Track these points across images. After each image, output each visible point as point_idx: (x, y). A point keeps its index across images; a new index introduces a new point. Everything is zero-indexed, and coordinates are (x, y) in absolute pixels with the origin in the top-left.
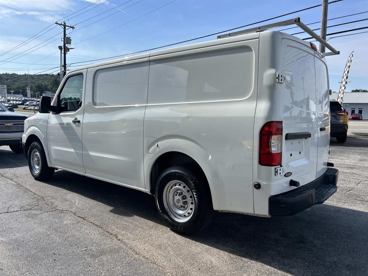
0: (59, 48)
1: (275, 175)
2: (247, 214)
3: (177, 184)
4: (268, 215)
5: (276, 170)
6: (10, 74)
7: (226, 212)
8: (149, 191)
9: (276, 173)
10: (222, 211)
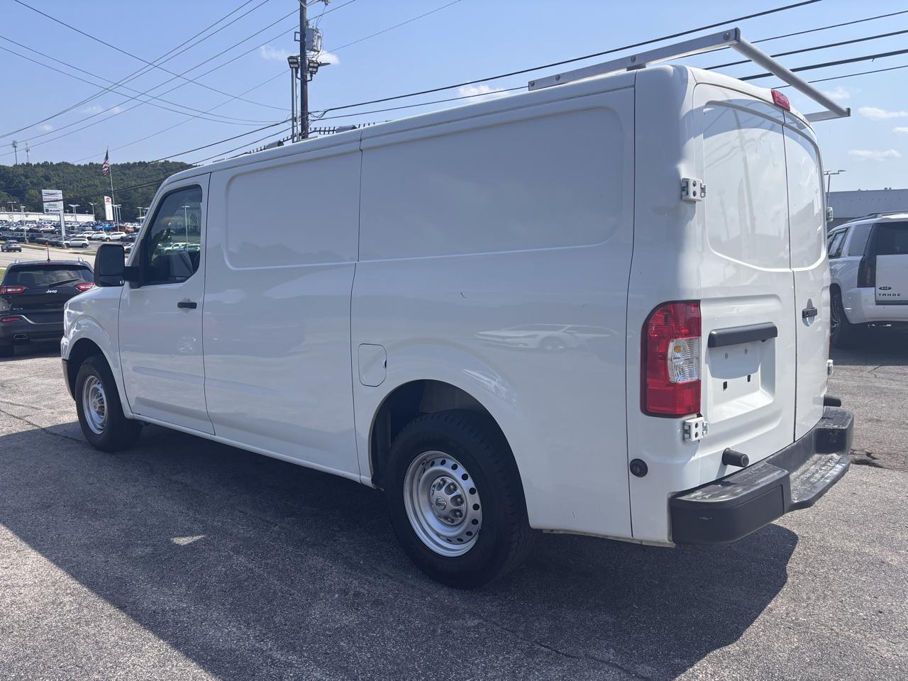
0: (290, 63)
1: (684, 439)
2: (616, 539)
3: (435, 461)
4: (668, 542)
5: (686, 428)
6: (54, 163)
7: (561, 532)
8: (370, 479)
9: (686, 436)
10: (552, 531)
